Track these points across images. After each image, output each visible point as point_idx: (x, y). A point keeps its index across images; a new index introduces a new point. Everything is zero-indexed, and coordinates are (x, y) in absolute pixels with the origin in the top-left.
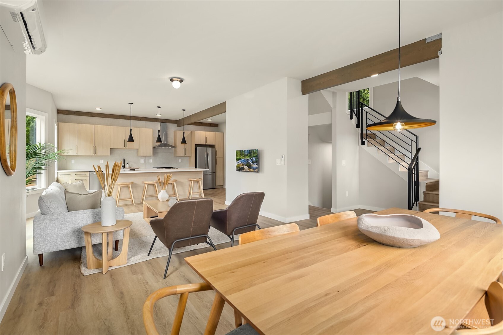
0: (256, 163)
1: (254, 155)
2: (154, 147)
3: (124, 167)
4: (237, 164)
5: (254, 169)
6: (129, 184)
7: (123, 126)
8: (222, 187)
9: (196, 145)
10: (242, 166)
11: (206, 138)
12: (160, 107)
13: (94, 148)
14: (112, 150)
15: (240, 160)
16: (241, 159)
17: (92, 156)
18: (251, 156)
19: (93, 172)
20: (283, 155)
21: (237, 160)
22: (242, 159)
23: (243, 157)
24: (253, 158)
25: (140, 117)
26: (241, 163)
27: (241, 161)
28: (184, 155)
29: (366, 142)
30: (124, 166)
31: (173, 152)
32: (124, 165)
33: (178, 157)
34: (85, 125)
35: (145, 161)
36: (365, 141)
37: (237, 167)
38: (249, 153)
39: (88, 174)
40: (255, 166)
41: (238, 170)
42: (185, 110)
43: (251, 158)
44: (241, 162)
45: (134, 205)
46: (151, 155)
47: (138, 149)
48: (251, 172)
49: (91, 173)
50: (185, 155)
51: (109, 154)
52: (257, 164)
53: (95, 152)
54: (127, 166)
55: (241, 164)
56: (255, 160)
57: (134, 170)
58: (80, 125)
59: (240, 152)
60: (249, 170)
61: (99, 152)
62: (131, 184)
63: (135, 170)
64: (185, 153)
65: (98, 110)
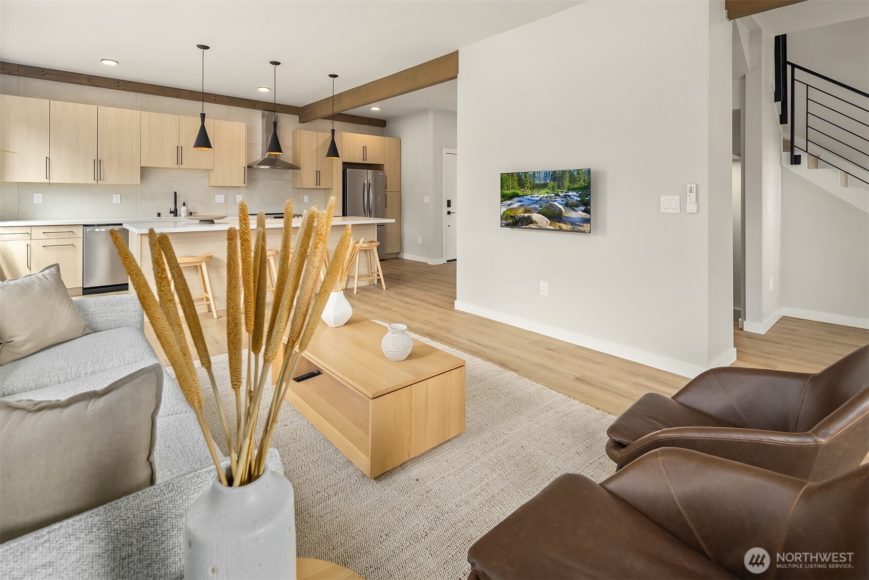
0: (583, 208)
1: (575, 186)
2: (249, 167)
3: (175, 213)
4: (504, 209)
5: (573, 224)
6: (201, 262)
7: (173, 113)
8: (395, 256)
9: (343, 162)
10: (526, 215)
11: (365, 148)
12: (279, 64)
13: (98, 163)
14: (144, 172)
15: (517, 199)
16: (519, 196)
17: (89, 186)
18: (559, 187)
19: (93, 225)
20: (694, 186)
21: (505, 197)
22: (522, 196)
23: (529, 192)
24: (570, 193)
25: (215, 95)
26: (521, 205)
27: (520, 201)
28: (316, 187)
29: (805, 158)
30: (176, 209)
31: (291, 179)
32: (176, 207)
33: (301, 191)
34: (72, 103)
35: (226, 199)
36: (800, 156)
37: (504, 217)
38: (554, 179)
39: (79, 232)
40: (579, 214)
41: (507, 225)
42: (336, 76)
43: (562, 192)
44: (519, 204)
45: (215, 317)
46: (242, 184)
47: (208, 170)
48: (561, 230)
49: (88, 229)
50: (319, 187)
51: (137, 180)
52: (584, 211)
53: (98, 174)
54: (182, 210)
55: (522, 209)
56: (576, 198)
57: (211, 222)
58: (57, 105)
59: (516, 178)
60: (551, 225)
61: (111, 178)
62: (205, 261)
63: (214, 223)
64: (318, 182)
65: (109, 67)
